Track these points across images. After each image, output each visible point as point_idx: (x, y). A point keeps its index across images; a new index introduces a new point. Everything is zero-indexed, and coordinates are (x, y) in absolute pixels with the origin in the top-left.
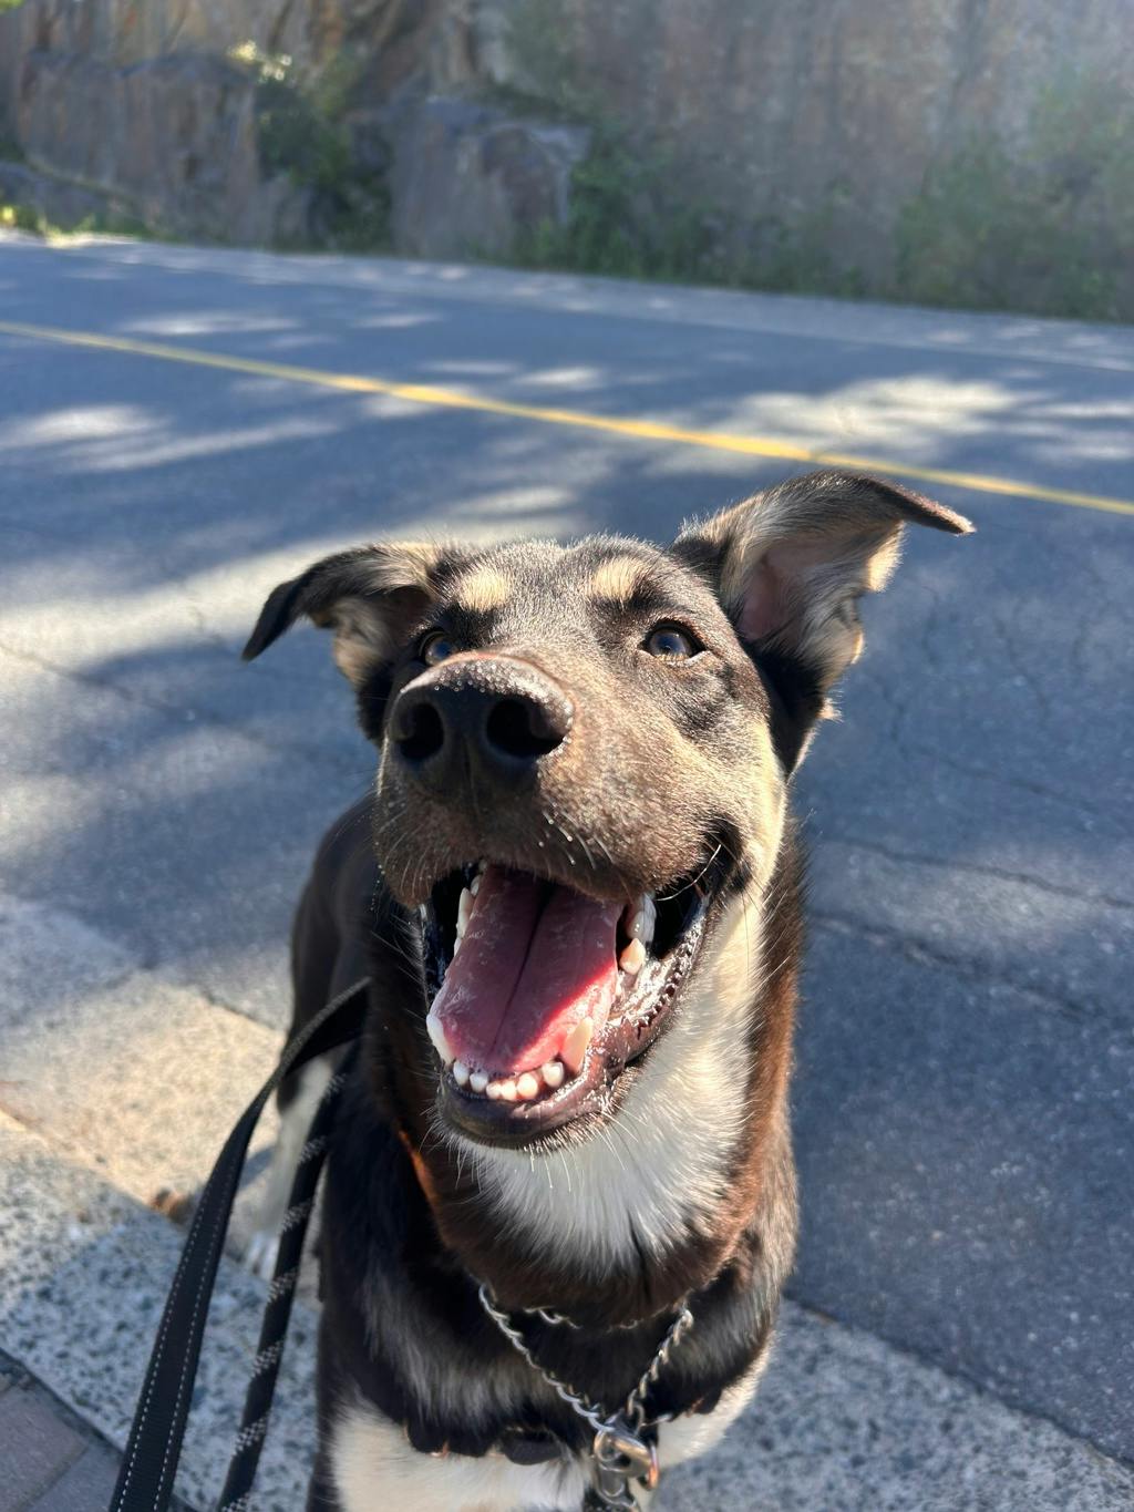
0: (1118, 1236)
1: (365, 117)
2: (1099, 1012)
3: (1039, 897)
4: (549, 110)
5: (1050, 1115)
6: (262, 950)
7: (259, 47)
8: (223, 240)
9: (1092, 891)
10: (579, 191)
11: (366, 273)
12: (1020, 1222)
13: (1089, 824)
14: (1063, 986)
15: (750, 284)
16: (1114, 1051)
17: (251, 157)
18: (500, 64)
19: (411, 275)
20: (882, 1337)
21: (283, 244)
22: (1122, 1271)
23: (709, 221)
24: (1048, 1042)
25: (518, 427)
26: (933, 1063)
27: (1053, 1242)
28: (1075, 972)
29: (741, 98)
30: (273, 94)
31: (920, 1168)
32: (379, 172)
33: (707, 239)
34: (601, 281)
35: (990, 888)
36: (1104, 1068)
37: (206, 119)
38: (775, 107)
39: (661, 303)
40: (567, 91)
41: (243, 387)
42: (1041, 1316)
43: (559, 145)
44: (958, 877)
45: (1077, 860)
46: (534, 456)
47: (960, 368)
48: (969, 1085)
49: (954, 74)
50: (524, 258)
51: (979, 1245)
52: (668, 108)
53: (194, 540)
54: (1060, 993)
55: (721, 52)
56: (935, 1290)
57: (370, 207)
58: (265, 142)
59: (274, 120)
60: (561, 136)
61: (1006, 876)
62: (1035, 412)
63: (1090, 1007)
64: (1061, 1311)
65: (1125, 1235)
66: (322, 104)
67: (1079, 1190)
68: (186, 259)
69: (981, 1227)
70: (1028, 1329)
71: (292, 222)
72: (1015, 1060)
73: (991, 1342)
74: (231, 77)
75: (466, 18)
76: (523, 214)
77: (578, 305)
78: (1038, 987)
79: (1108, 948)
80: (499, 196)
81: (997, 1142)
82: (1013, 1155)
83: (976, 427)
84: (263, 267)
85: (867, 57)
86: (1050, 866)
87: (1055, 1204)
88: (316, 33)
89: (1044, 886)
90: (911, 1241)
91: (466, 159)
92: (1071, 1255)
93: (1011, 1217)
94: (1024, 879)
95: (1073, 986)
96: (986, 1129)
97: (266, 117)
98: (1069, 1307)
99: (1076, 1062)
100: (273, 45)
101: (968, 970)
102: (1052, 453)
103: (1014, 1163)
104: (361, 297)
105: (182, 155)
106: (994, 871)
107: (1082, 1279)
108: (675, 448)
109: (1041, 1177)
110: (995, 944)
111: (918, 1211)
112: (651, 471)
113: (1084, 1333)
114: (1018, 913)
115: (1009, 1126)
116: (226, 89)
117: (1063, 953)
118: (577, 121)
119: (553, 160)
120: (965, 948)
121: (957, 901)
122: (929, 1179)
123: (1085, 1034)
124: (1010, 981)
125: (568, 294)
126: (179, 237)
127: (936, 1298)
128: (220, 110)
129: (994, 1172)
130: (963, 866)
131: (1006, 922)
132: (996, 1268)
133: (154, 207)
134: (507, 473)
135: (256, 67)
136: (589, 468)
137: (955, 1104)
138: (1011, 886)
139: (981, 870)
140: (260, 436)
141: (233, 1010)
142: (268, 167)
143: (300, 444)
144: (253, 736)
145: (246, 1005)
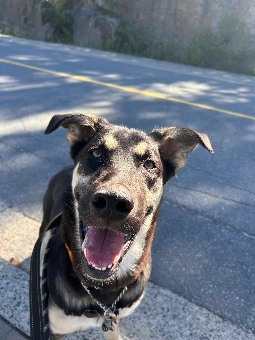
0: (221, 269)
1: (68, 11)
2: (220, 222)
3: (209, 197)
4: (111, 14)
5: (209, 244)
6: (37, 204)
8: (33, 38)
9: (221, 196)
10: (117, 33)
11: (67, 49)
12: (201, 266)
13: (221, 182)
14: (213, 216)
15: (154, 58)
16: (223, 230)
17: (40, 19)
18: (100, 2)
19: (77, 50)
20: (171, 290)
21: (47, 40)
22: (221, 276)
23: (146, 43)
24: (209, 228)
25: (101, 87)
26: (185, 232)
27: (208, 270)
28: (216, 214)
29: (155, 15)
30: (46, 4)
31: (181, 255)
32: (70, 25)
33: (146, 47)
34: (121, 55)
35: (199, 195)
36: (221, 234)
37: (30, 10)
38: (162, 17)
39: (134, 61)
40: (115, 10)
41: (36, 74)
42: (204, 286)
43: (113, 23)
44: (192, 192)
45: (218, 190)
46: (104, 94)
47: (200, 80)
48: (192, 237)
49: (202, 13)
50: (104, 48)
51: (192, 271)
52: (138, 16)
53: (24, 109)
54: (212, 218)
55: (151, 4)
56: (183, 280)
57: (68, 33)
58: (43, 15)
59: (46, 10)
60: (113, 20)
61: (203, 192)
62: (215, 91)
63: (218, 221)
64: (209, 285)
65: (223, 269)
66: (58, 7)
67: (214, 259)
68: (24, 42)
69: (193, 267)
70: (201, 288)
71: (49, 35)
72: (202, 232)
73: (194, 291)
76: (104, 37)
77: (116, 60)
78: (208, 217)
79: (223, 208)
80: (99, 33)
81: (197, 249)
82: (201, 252)
83: (202, 94)
84: (43, 45)
85: (183, 8)
86: (212, 191)
87: (209, 262)
89: (211, 195)
90: (178, 270)
91: (91, 23)
92: (211, 273)
93: (200, 265)
94: (206, 193)
95: (215, 216)
96: (195, 247)
97: (44, 10)
98: (210, 284)
99: (215, 233)
101: (193, 212)
102: (218, 101)
103: (201, 254)
104: (66, 54)
105: (24, 17)
106: (200, 191)
107: (213, 278)
108: (136, 94)
109: (206, 257)
110: (199, 207)
111: (180, 264)
112: (131, 99)
113: (213, 289)
114: (205, 200)
115: (200, 246)
116: (35, 3)
117: (214, 209)
118: (117, 17)
119: (111, 25)
120: (193, 208)
121: (192, 198)
122: (183, 257)
123: (217, 227)
124: (202, 215)
125: (113, 57)
126: (21, 37)
127: (183, 282)
128: (33, 7)
129: (196, 256)
130: (193, 190)
131: (202, 203)
132: (196, 276)
133: (16, 29)
134: (98, 97)
136: (116, 98)
137: (189, 241)
138: (204, 195)
139: (197, 191)
140: (40, 85)
141: (30, 218)
142: (44, 22)
143: (50, 88)
144: (36, 155)
145: (33, 217)
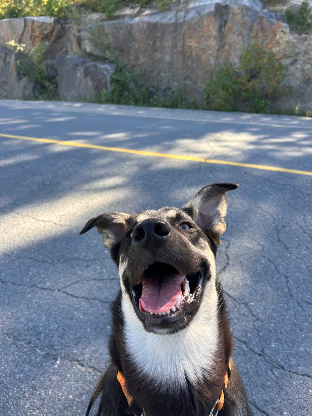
1: (49, 62)
4: (104, 60)
7: (15, 42)
8: (7, 97)
10: (113, 81)
11: (50, 105)
15: (164, 106)
17: (15, 73)
18: (88, 47)
19: (65, 106)
21: (25, 98)
23: (151, 89)
29: (158, 55)
30: (20, 55)
32: (54, 77)
33: (151, 94)
34: (122, 106)
37: (0, 63)
38: (168, 58)
39: (141, 112)
40: (108, 54)
43: (106, 69)
49: (217, 48)
50: (99, 101)
52: (137, 58)
55: (151, 43)
57: (51, 87)
58: (18, 69)
59: (21, 63)
60: (107, 66)
62: (265, 141)
66: (36, 57)
71: (27, 92)
74: (8, 51)
75: (77, 34)
76: (97, 88)
77: (117, 113)
80: (90, 83)
84: (18, 105)
85: (192, 43)
88: (33, 39)
91: (80, 73)
97: (18, 62)
100: (20, 41)
104: (48, 113)
116: (6, 54)
118: (111, 62)
119: (105, 73)
125: (113, 110)
128: (5, 60)
135: (15, 47)
142: (20, 76)
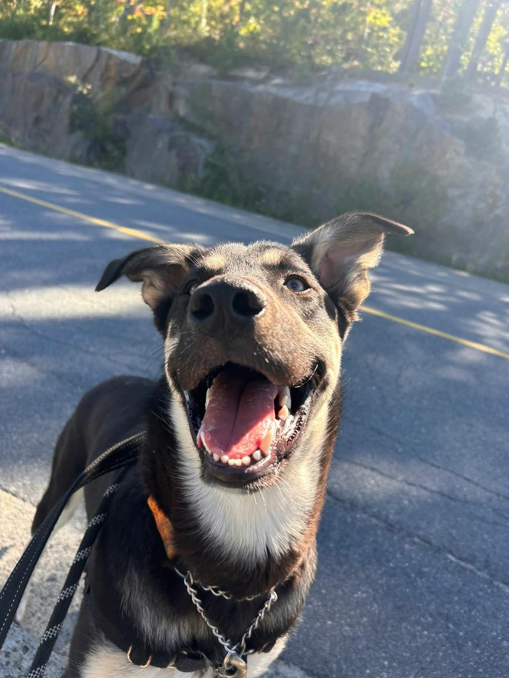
0: (406, 628)
1: (121, 117)
2: (401, 529)
3: (379, 478)
4: (201, 132)
5: (380, 572)
7: (78, 77)
8: (45, 153)
9: (400, 478)
10: (208, 165)
11: (111, 179)
12: (365, 619)
13: (400, 450)
14: (387, 516)
15: (274, 216)
16: (407, 546)
17: (66, 121)
18: (182, 109)
19: (131, 184)
20: (302, 669)
21: (74, 160)
22: (407, 644)
23: (261, 188)
24: (380, 540)
26: (332, 545)
27: (379, 629)
28: (392, 511)
29: (280, 143)
30: (80, 98)
31: (324, 591)
32: (122, 140)
33: (259, 195)
34: (213, 203)
35: (359, 472)
36: (402, 553)
37: (47, 102)
38: (293, 149)
39: (237, 217)
40: (209, 125)
41: (48, 214)
42: (373, 662)
43: (202, 147)
44: (346, 466)
45: (395, 464)
48: (346, 556)
49: (363, 151)
50: (181, 187)
51: (347, 628)
52: (250, 140)
53: (16, 275)
54: (386, 520)
55: (274, 123)
56: (327, 647)
57: (116, 153)
58: (73, 117)
59: (79, 109)
60: (204, 142)
61: (366, 467)
62: (385, 285)
63: (398, 526)
64: (381, 660)
65: (409, 627)
66: (103, 106)
67: (390, 606)
68: (29, 158)
69: (348, 620)
70: (366, 668)
71: (79, 153)
72: (366, 546)
73: (350, 673)
74: (62, 88)
75: (171, 88)
76: (183, 169)
77: (203, 211)
78: (377, 516)
79: (406, 502)
80: (174, 160)
81: (357, 582)
82: (364, 589)
84: (64, 168)
85: (331, 138)
86: (384, 465)
87: (380, 612)
88: (104, 79)
89: (382, 474)
90: (318, 624)
91: (162, 143)
92: (386, 635)
93: (361, 617)
94: (373, 469)
95: (391, 517)
96: (353, 576)
97: (75, 108)
98: (384, 659)
99: (391, 550)
100: (84, 79)
101: (348, 505)
102: (391, 302)
103: (363, 592)
104: (107, 188)
105: (34, 115)
106: (361, 465)
107: (390, 646)
109: (375, 599)
110: (360, 496)
111: (322, 611)
113: (390, 671)
114: (370, 484)
115: (362, 576)
116: (59, 92)
117: (388, 502)
118: (211, 138)
119: (199, 150)
120: (347, 496)
121: (345, 476)
122: (327, 597)
123: (395, 538)
124: (365, 513)
125: (198, 205)
126: (25, 148)
127: (328, 651)
128: (55, 99)
129: (355, 595)
130: (348, 461)
131: (365, 487)
132: (354, 639)
133: (16, 134)
135: (75, 86)
137: (340, 564)
138: (367, 472)
139: (355, 464)
140: (54, 236)
141: (6, 491)
142: (74, 125)
143: (73, 242)
144: (33, 365)
145: (13, 489)
